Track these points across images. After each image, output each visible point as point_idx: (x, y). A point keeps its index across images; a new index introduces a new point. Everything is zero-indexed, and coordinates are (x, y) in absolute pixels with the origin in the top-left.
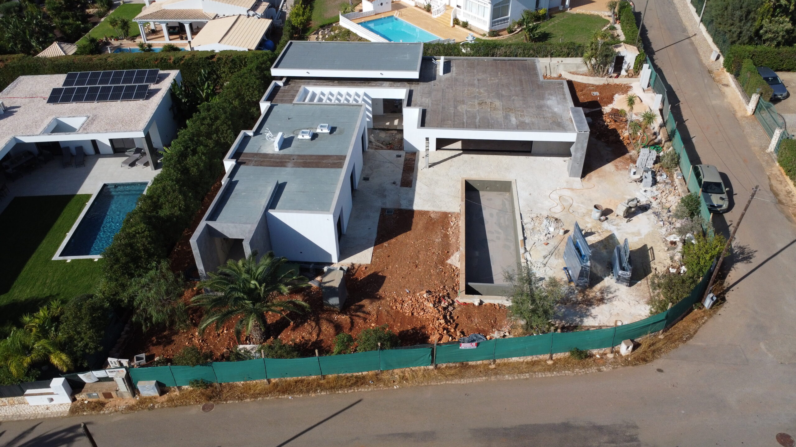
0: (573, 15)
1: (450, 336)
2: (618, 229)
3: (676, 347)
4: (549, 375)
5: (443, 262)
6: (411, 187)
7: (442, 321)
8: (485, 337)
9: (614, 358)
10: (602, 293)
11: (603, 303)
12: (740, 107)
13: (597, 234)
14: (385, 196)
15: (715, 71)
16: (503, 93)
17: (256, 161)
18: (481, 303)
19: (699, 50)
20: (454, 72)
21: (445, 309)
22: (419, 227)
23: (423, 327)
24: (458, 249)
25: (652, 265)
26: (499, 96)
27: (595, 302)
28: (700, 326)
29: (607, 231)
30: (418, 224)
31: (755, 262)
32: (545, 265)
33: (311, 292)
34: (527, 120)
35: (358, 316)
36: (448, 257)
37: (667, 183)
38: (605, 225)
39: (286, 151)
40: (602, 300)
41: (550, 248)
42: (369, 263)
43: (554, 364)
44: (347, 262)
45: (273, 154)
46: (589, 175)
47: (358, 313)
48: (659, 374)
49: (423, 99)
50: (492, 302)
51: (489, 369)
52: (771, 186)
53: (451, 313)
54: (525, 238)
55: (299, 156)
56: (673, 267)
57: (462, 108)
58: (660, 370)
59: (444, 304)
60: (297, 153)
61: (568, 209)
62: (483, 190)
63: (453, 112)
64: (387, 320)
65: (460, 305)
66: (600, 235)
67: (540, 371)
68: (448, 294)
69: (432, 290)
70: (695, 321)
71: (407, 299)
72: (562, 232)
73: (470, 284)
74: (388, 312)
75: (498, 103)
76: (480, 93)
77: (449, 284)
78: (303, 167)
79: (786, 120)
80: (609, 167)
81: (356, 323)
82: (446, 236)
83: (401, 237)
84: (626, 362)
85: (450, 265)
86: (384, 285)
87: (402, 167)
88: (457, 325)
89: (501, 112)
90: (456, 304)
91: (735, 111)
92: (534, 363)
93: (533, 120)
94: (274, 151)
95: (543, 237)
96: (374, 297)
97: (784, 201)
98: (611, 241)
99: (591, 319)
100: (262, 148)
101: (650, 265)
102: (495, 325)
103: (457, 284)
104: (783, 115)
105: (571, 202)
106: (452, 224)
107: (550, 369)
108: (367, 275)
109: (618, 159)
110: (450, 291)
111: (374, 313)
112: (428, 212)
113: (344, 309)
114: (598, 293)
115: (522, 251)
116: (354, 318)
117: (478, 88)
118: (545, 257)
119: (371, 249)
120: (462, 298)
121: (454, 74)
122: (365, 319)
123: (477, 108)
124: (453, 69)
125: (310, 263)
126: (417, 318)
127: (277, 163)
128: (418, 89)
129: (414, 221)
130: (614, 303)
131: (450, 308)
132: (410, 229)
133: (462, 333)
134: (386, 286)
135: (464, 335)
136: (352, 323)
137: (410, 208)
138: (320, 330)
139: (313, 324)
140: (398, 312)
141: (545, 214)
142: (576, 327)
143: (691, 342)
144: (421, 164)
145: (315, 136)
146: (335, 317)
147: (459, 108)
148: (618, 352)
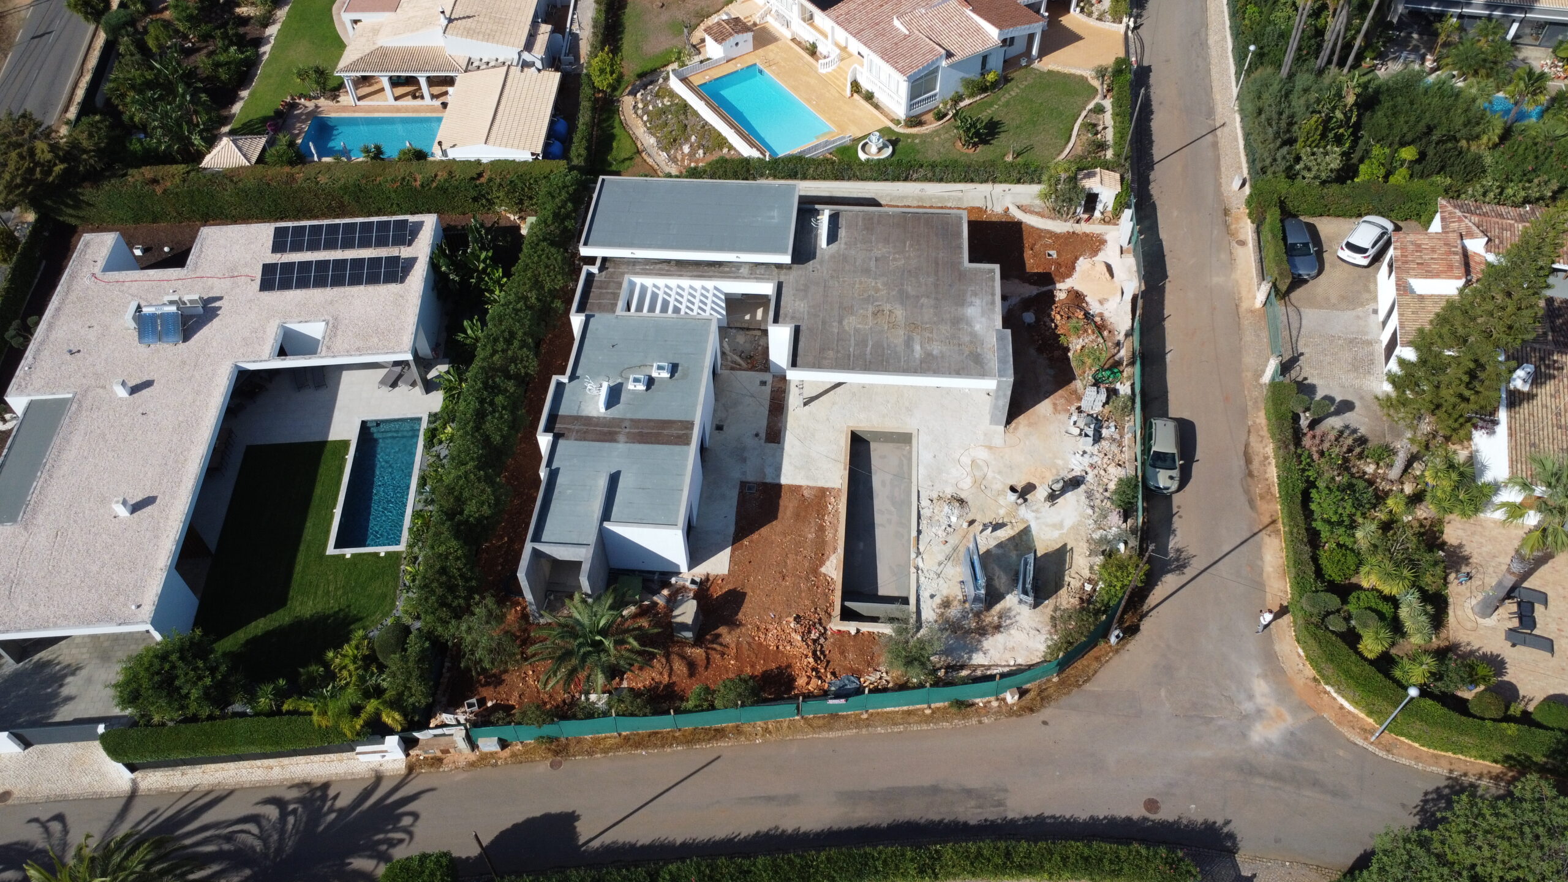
0: (1042, 75)
1: (820, 678)
2: (1037, 518)
3: (1068, 693)
4: (925, 727)
5: (815, 571)
6: (779, 442)
7: (811, 660)
8: (859, 679)
9: (999, 706)
10: (1000, 617)
11: (1000, 631)
12: (1249, 292)
13: (1009, 527)
14: (744, 460)
15: (1234, 211)
16: (910, 289)
17: (577, 432)
18: (858, 631)
19: (1222, 162)
20: (843, 241)
21: (815, 641)
22: (789, 513)
23: (789, 666)
24: (835, 549)
25: (1067, 579)
26: (903, 298)
27: (990, 630)
28: (1102, 665)
29: (1023, 521)
30: (787, 506)
31: (1189, 572)
32: (939, 576)
33: (658, 613)
34: (936, 349)
35: (715, 649)
36: (822, 563)
37: (1114, 440)
38: (1023, 509)
39: (616, 412)
40: (998, 628)
41: (948, 549)
42: (726, 572)
43: (933, 712)
44: (700, 571)
45: (598, 418)
46: (1016, 421)
47: (715, 646)
48: (1044, 727)
49: (797, 303)
50: (871, 630)
51: (861, 719)
52: (1247, 445)
53: (822, 646)
54: (919, 532)
55: (632, 420)
56: (1090, 581)
57: (851, 323)
58: (1045, 723)
59: (814, 635)
60: (629, 416)
61: (980, 484)
62: (875, 441)
63: (836, 331)
64: (748, 656)
65: (833, 633)
66: (1012, 528)
67: (916, 723)
68: (820, 619)
69: (801, 614)
70: (1097, 659)
71: (771, 627)
72: (965, 525)
73: (847, 604)
74: (749, 644)
75: (900, 313)
76: (877, 290)
77: (821, 603)
78: (640, 443)
79: (1304, 322)
80: (1044, 407)
81: (711, 661)
82: (821, 529)
83: (764, 531)
84: (1011, 712)
85: (825, 575)
86: (745, 605)
87: (767, 404)
88: (828, 662)
89: (901, 332)
90: (829, 633)
91: (1240, 299)
92: (909, 713)
93: (944, 349)
94: (598, 411)
95: (941, 533)
96: (733, 623)
97: (1256, 473)
98: (1024, 537)
99: (981, 654)
100: (583, 407)
101: (1064, 576)
102: (871, 664)
103: (832, 604)
104: (1302, 310)
105: (985, 469)
106: (830, 507)
107: (927, 719)
108: (724, 591)
109: (1060, 392)
110: (822, 614)
111: (733, 645)
112: (800, 487)
113: (698, 641)
114: (996, 618)
115: (913, 555)
116: (710, 651)
117: (875, 279)
118: (940, 564)
119: (728, 550)
120: (836, 625)
121: (843, 246)
122: (723, 654)
123: (870, 322)
124: (842, 233)
125: (654, 573)
126: (783, 653)
127: (605, 434)
128: (790, 279)
129: (782, 503)
130: (1012, 631)
131: (822, 640)
132: (776, 518)
133: (833, 674)
134: (747, 607)
135: (836, 677)
136: (708, 658)
137: (776, 481)
138: (671, 669)
139: (664, 660)
140: (761, 644)
141: (949, 491)
142: (962, 667)
143: (1088, 686)
144: (794, 400)
145: (650, 382)
146: (689, 651)
147: (845, 322)
148: (1004, 700)
